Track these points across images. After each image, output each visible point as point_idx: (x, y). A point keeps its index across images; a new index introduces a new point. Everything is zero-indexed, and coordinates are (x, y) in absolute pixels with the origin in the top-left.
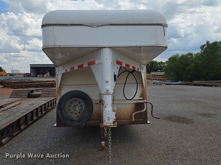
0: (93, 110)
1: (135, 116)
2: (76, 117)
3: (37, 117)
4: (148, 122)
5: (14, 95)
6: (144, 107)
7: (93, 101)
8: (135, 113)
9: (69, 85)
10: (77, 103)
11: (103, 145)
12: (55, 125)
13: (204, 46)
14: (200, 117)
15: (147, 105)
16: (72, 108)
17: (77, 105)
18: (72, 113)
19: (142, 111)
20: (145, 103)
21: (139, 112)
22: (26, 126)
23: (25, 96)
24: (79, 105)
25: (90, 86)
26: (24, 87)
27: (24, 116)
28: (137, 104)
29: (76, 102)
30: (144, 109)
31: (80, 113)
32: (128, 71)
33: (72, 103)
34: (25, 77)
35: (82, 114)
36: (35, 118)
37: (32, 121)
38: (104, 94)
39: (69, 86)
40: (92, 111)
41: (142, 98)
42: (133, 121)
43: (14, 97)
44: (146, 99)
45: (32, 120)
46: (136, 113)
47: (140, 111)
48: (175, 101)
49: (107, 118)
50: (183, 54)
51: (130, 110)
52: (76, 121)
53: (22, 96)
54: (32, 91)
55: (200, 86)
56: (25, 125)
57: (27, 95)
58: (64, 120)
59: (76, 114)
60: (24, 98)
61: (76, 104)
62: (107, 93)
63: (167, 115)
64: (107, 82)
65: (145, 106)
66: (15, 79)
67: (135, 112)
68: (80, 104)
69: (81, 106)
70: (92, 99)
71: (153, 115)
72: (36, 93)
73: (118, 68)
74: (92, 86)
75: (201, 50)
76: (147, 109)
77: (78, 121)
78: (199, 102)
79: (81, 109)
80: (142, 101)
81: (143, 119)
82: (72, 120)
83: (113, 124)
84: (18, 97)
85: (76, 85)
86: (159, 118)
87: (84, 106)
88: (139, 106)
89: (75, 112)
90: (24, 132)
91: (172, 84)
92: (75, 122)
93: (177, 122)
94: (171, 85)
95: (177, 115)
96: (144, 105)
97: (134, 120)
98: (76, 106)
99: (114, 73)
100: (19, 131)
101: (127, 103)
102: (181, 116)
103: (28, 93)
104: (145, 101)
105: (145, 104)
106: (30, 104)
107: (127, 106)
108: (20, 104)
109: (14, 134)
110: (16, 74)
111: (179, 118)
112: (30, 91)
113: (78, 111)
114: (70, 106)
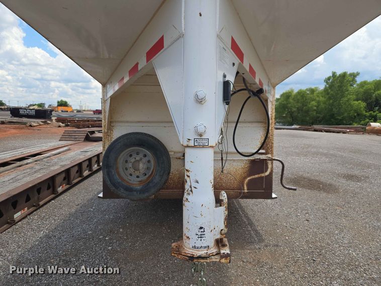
0: (170, 171)
1: (248, 185)
2: (138, 183)
3: (91, 172)
4: (274, 196)
5: (67, 137)
6: (267, 168)
7: (170, 153)
8: (249, 178)
9: (127, 122)
10: (141, 155)
12: (101, 195)
13: (329, 78)
14: (344, 181)
15: (272, 163)
16: (130, 165)
17: (141, 159)
18: (131, 175)
19: (263, 175)
20: (270, 160)
21: (256, 176)
22: (68, 186)
23: (81, 139)
24: (145, 160)
25: (165, 125)
26: (90, 126)
27: (63, 171)
28: (253, 162)
29: (138, 155)
30: (266, 171)
31: (146, 175)
32: (250, 91)
33: (131, 156)
34: (94, 114)
35: (149, 177)
36: (86, 173)
37: (80, 179)
38: (188, 146)
39: (127, 124)
40: (169, 173)
41: (264, 151)
42: (244, 193)
43: (67, 139)
44: (272, 153)
45: (80, 177)
46: (253, 177)
47: (260, 175)
48: (295, 152)
49: (197, 230)
50: (301, 90)
51: (240, 172)
52: (136, 191)
53: (77, 139)
54: (93, 132)
55: (322, 132)
56: (66, 185)
57: (84, 137)
58: (114, 188)
59: (138, 177)
60: (79, 142)
61: (138, 158)
62: (200, 143)
63: (290, 176)
64: (200, 101)
65: (270, 166)
66: (80, 116)
67: (249, 176)
68: (146, 158)
69: (149, 161)
70: (169, 150)
71: (283, 183)
72: (97, 135)
73: (234, 64)
74: (170, 124)
75: (326, 84)
76: (272, 171)
77: (142, 191)
78: (332, 155)
79: (148, 168)
80: (263, 157)
81: (264, 189)
82: (129, 189)
83: (214, 250)
84: (71, 139)
85: (139, 122)
87: (152, 162)
88: (257, 166)
89: (137, 173)
90: (61, 197)
91: (284, 129)
92: (135, 193)
93: (309, 189)
94: (282, 130)
95: (306, 175)
96: (267, 164)
97: (246, 191)
98: (138, 161)
99: (225, 76)
100: (53, 196)
101: (234, 159)
102: (313, 178)
103: (86, 135)
104: (269, 156)
105: (269, 162)
106: (82, 150)
107: (235, 164)
108: (69, 150)
109: (41, 203)
110: (85, 111)
111: (311, 180)
112: (89, 132)
113: (142, 171)
114: (126, 162)
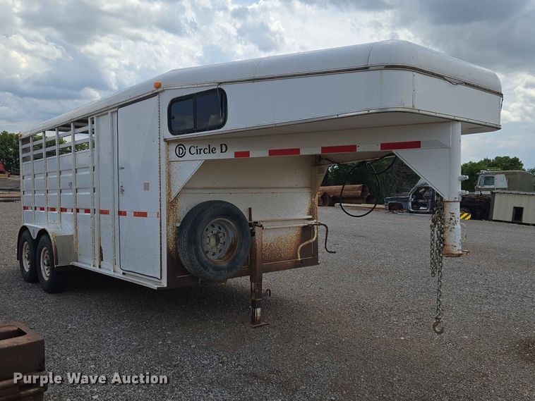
1: (301, 253)
6: (314, 234)
8: (301, 246)
9: (194, 188)
11: (259, 315)
19: (311, 241)
21: (307, 243)
25: (231, 191)
28: (304, 228)
30: (313, 237)
39: (192, 191)
41: (311, 217)
42: (298, 261)
44: (318, 219)
46: (304, 244)
47: (309, 242)
51: (295, 239)
59: (214, 254)
65: (316, 232)
67: (301, 243)
71: (327, 248)
74: (237, 191)
76: (317, 238)
80: (310, 222)
81: (312, 256)
86: (335, 252)
88: (307, 231)
96: (314, 229)
97: (299, 259)
104: (315, 221)
105: (316, 227)
107: (290, 231)
